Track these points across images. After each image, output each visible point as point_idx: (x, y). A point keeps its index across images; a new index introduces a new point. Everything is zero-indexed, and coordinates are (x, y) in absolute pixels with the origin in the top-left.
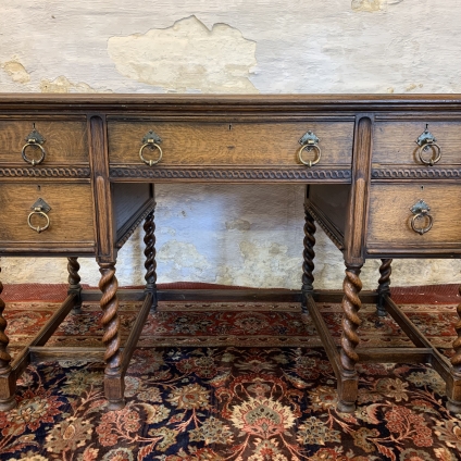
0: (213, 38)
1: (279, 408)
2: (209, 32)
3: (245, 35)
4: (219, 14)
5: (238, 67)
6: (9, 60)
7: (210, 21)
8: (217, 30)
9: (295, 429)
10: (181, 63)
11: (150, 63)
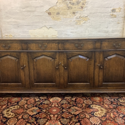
0: (49, 30)
1: (59, 98)
2: (48, 29)
3: (55, 29)
4: (50, 26)
5: (54, 35)
6: (10, 35)
7: (48, 27)
8: (50, 28)
9: (60, 102)
10: (43, 35)
11: (37, 35)
